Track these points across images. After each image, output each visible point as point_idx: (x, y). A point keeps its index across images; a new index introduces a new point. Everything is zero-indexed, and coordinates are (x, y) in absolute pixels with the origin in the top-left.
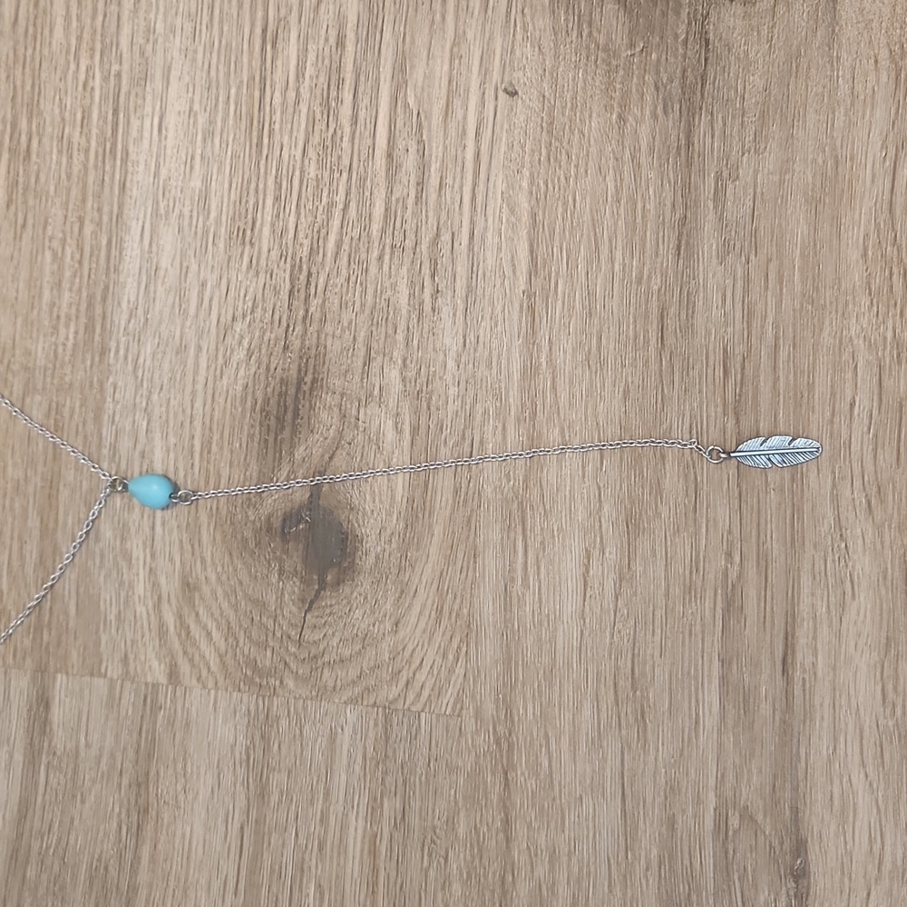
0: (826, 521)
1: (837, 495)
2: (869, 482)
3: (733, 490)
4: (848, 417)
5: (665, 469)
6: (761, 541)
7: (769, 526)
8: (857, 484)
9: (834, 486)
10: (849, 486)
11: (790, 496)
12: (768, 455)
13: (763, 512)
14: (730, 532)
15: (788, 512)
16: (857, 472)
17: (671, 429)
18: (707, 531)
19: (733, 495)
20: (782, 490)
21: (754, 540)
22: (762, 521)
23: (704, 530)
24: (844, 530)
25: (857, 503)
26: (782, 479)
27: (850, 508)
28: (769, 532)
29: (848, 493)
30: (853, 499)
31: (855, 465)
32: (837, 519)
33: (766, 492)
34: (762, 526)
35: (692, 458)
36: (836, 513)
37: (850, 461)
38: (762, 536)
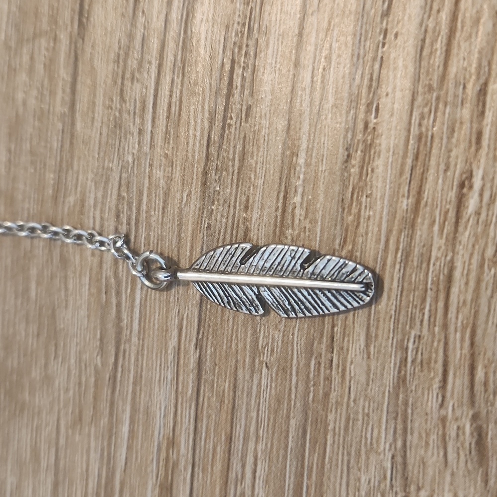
0: (373, 458)
1: (406, 404)
2: (486, 384)
3: (186, 352)
4: (452, 215)
5: (66, 289)
6: (232, 476)
7: (251, 445)
8: (457, 382)
9: (401, 381)
10: (436, 385)
11: (301, 387)
12: (258, 286)
13: (242, 413)
14: (172, 443)
15: (293, 422)
16: (459, 353)
17: (83, 206)
18: (132, 432)
19: (186, 365)
20: (284, 370)
21: (218, 466)
22: (239, 431)
23: (125, 429)
24: (413, 488)
25: (452, 431)
26: (287, 343)
27: (433, 437)
28: (250, 460)
29: (432, 402)
30: (443, 420)
31: (455, 338)
32: (399, 459)
33: (253, 372)
34: (238, 445)
35: (116, 273)
36: (399, 443)
37: (445, 326)
38: (236, 466)
